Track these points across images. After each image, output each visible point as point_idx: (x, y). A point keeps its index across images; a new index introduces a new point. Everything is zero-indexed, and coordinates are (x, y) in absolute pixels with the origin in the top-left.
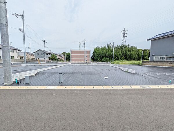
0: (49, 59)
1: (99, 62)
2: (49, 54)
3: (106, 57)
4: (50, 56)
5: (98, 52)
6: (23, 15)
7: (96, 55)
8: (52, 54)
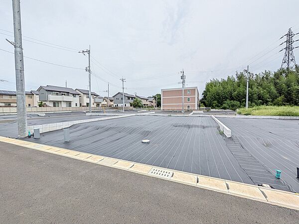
0: (131, 106)
1: (214, 110)
2: (131, 98)
3: (232, 99)
4: (131, 101)
5: (213, 90)
6: (89, 51)
7: (208, 96)
8: (135, 98)
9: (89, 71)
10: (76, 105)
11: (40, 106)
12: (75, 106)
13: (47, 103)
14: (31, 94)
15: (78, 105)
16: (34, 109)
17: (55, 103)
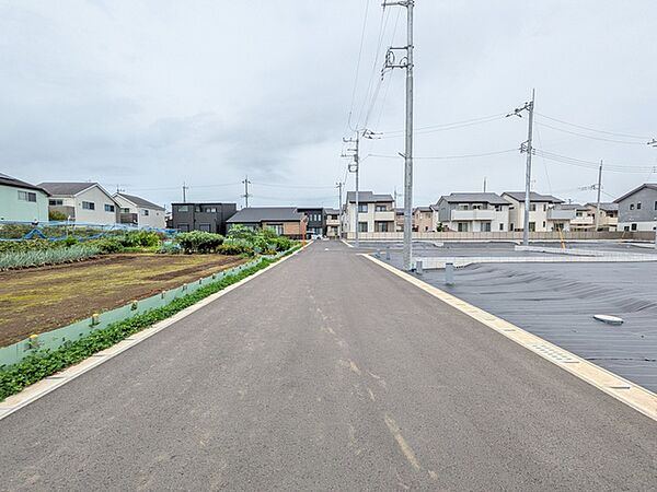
6: (532, 104)
9: (529, 150)
10: (501, 228)
11: (439, 230)
12: (498, 230)
13: (450, 225)
14: (429, 211)
15: (506, 228)
16: (431, 236)
17: (462, 225)
